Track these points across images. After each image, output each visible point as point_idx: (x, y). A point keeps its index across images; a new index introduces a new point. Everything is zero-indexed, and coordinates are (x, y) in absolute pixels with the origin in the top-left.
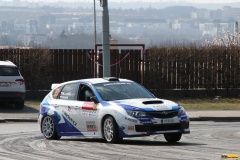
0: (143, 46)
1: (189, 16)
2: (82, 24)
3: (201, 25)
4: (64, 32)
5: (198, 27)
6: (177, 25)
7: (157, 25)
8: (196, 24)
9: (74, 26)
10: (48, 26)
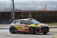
0: (23, 11)
1: (35, 3)
2: (10, 6)
3: (38, 6)
4: (5, 8)
5: (37, 6)
6: (32, 6)
7: (27, 6)
8: (37, 5)
9: (8, 6)
10: (1, 6)
